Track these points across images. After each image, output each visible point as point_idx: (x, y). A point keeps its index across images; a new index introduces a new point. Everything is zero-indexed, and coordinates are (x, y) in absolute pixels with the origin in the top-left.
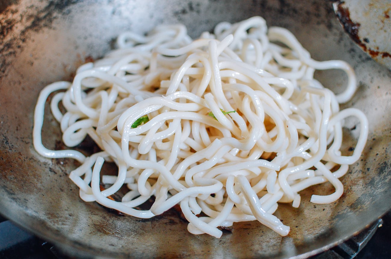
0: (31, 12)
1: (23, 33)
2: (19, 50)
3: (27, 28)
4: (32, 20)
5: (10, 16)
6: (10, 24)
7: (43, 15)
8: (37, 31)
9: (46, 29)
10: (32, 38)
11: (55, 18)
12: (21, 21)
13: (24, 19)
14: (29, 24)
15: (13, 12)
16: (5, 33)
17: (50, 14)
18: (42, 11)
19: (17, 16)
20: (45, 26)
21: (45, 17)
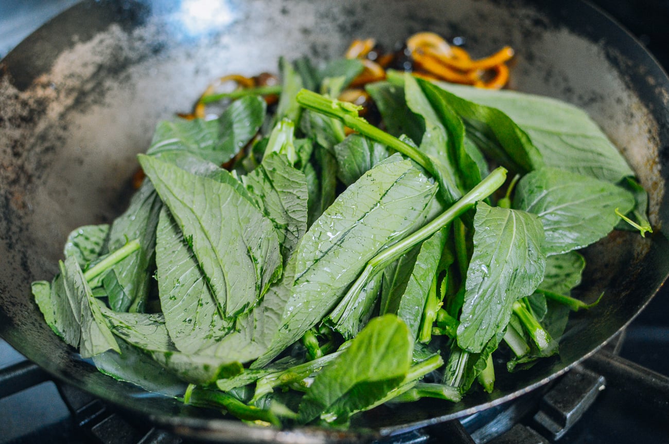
0: (71, 83)
1: (62, 116)
2: (58, 144)
3: (69, 109)
4: (75, 95)
5: (40, 93)
6: (42, 105)
7: (89, 86)
8: (83, 111)
9: (96, 108)
10: (77, 122)
11: (108, 89)
12: (57, 99)
13: (62, 95)
14: (70, 101)
15: (45, 86)
16: (36, 119)
17: (99, 84)
18: (87, 81)
19: (50, 92)
20: (95, 102)
21: (93, 89)
